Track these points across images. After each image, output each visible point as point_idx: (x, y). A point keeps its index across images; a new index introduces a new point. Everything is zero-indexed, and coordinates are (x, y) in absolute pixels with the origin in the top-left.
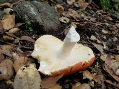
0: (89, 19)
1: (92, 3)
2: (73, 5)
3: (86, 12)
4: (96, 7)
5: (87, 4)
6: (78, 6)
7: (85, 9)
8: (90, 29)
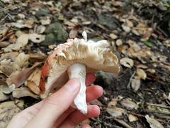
0: (158, 59)
1: (157, 29)
2: (131, 32)
3: (150, 45)
4: (163, 34)
5: (150, 29)
6: (138, 34)
7: (148, 38)
8: (163, 78)
